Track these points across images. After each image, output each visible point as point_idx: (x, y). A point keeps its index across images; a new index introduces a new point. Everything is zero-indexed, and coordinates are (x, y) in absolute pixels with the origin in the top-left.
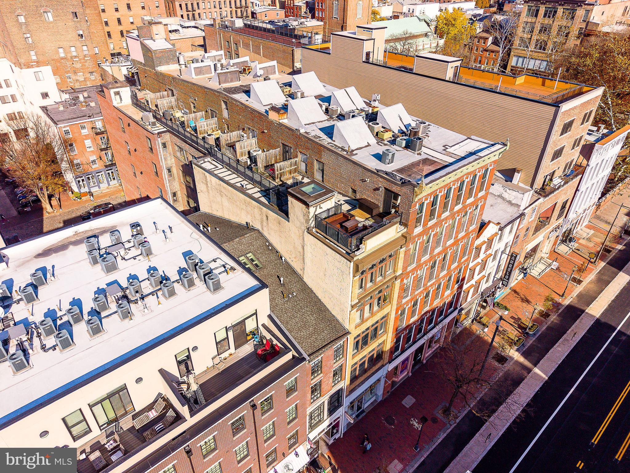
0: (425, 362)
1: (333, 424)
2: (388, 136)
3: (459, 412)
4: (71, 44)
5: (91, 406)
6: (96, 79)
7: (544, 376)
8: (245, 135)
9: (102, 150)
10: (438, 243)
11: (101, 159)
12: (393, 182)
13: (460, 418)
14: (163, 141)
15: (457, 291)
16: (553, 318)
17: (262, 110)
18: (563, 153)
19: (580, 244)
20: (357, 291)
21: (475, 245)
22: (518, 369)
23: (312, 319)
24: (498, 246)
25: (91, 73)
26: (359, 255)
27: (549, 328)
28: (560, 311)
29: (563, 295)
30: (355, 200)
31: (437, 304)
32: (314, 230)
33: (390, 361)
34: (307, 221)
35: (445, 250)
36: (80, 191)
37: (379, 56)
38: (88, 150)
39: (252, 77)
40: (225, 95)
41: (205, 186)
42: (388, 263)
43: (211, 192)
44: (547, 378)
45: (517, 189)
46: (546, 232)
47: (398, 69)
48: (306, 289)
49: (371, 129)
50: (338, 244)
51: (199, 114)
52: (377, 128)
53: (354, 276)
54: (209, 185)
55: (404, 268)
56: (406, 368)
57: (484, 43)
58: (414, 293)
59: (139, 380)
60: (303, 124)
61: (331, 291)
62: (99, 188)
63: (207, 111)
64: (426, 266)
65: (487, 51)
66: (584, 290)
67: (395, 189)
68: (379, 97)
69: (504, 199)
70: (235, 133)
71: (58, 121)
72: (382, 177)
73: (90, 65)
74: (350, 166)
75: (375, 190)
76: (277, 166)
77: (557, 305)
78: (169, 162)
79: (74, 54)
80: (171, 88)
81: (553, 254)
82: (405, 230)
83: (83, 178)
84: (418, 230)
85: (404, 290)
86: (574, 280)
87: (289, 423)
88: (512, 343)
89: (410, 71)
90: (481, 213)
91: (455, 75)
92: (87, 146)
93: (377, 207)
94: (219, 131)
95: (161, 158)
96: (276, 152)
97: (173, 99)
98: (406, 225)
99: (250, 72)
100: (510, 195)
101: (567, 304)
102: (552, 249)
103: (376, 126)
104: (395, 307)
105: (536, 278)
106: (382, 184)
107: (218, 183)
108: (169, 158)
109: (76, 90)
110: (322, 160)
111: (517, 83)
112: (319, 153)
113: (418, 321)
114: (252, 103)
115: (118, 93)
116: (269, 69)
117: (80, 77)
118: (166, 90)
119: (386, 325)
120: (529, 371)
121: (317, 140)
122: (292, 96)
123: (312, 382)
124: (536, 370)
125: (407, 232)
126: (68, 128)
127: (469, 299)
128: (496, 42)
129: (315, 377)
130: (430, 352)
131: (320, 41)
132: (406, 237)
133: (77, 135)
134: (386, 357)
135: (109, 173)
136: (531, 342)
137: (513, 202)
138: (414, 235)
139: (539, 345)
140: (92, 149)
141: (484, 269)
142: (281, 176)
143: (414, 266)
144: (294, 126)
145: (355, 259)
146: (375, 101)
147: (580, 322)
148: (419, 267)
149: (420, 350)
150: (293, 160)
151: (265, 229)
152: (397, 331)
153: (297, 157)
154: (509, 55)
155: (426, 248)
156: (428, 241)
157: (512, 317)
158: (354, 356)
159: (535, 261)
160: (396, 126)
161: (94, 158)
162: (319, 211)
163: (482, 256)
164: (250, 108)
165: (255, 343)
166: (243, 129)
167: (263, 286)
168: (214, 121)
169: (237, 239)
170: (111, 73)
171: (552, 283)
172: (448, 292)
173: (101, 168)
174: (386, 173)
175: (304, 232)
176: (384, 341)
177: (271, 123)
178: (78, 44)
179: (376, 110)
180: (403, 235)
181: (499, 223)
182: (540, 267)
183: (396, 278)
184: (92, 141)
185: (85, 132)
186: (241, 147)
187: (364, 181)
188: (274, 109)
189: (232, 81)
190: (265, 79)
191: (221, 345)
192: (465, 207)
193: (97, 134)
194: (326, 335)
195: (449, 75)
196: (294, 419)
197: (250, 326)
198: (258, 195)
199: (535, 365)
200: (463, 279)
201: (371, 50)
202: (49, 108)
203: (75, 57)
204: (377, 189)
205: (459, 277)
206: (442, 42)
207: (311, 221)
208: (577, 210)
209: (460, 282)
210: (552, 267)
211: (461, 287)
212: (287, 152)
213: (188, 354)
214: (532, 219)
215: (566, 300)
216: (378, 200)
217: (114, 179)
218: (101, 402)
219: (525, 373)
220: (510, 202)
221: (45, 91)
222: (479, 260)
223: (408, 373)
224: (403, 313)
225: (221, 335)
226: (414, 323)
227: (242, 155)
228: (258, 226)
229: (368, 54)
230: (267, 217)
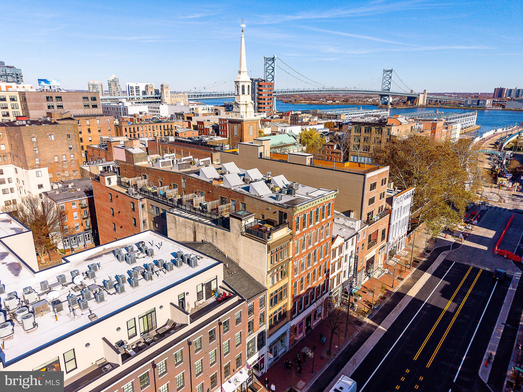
0: (313, 328)
1: (261, 359)
2: (277, 189)
3: (337, 352)
4: (64, 154)
5: (139, 318)
6: (77, 175)
7: (385, 329)
8: (197, 196)
9: (84, 219)
10: (310, 243)
11: (82, 225)
12: (282, 207)
13: (337, 356)
14: (142, 203)
15: (326, 278)
16: (388, 299)
17: (208, 181)
18: (375, 201)
19: (401, 259)
20: (270, 265)
21: (332, 249)
22: (369, 327)
23: (246, 284)
24: (347, 252)
25: (74, 171)
26: (270, 242)
27: (386, 305)
28: (392, 295)
29: (393, 286)
30: (264, 220)
31: (315, 284)
32: (244, 233)
33: (292, 319)
34: (241, 229)
35: (314, 247)
36: (64, 248)
37: (267, 154)
38: (75, 219)
39: (196, 166)
40: (184, 175)
41: (174, 224)
42: (284, 250)
43: (178, 227)
44: (386, 330)
45: (352, 220)
46: (376, 249)
47: (280, 161)
48: (240, 270)
49: (269, 187)
50: (258, 238)
51: (166, 187)
52: (272, 186)
53: (268, 253)
54: (177, 223)
55: (294, 255)
56: (302, 331)
57: (332, 148)
58: (301, 272)
59: (161, 307)
60: (232, 186)
61: (256, 267)
62: (78, 245)
63: (170, 185)
64: (305, 255)
65: (334, 153)
66: (405, 283)
67: (284, 210)
68: (270, 173)
69: (346, 226)
70: (191, 195)
71: (57, 200)
72: (277, 206)
73: (74, 166)
74: (260, 203)
75: (274, 213)
76: (219, 207)
77: (389, 293)
78: (145, 216)
79: (65, 159)
80: (145, 174)
81: (386, 265)
82: (291, 231)
83: (68, 239)
84: (298, 232)
85: (295, 270)
86: (399, 278)
87: (237, 346)
88: (364, 314)
89: (286, 162)
90: (331, 228)
91: (311, 163)
92: (74, 216)
93: (276, 222)
94: (180, 196)
95: (141, 214)
96: (218, 201)
97: (146, 180)
98: (291, 228)
99: (194, 164)
100: (349, 223)
101: (396, 291)
102: (385, 263)
103: (271, 185)
104: (290, 280)
105: (377, 279)
106: (277, 209)
107: (184, 220)
108: (145, 214)
109: (65, 182)
110: (244, 202)
111: (345, 166)
112: (243, 199)
113: (305, 293)
114: (201, 177)
115: (109, 179)
116: (206, 162)
117: (67, 174)
118: (140, 176)
119: (287, 292)
120: (376, 328)
121: (242, 192)
122: (222, 174)
123: (249, 319)
124: (380, 327)
125: (292, 232)
126: (64, 205)
127: (335, 287)
128: (338, 148)
129: (250, 316)
130: (316, 322)
131: (228, 148)
132: (292, 235)
133: (69, 209)
134: (289, 315)
135: (86, 235)
136: (376, 313)
137: (351, 227)
138: (296, 234)
139: (381, 314)
140: (77, 218)
141: (341, 266)
142: (221, 213)
143: (298, 254)
144: (228, 187)
145: (268, 243)
146: (268, 175)
147: (403, 300)
148: (301, 255)
149: (308, 319)
150: (228, 205)
151: (215, 241)
152: (293, 297)
153: (229, 202)
154: (348, 154)
155: (304, 244)
156: (304, 241)
157: (364, 301)
158: (270, 309)
159: (375, 269)
160: (281, 185)
161: (78, 224)
162: (247, 223)
163: (337, 257)
164: (201, 180)
165: (216, 297)
166: (196, 192)
167: (220, 262)
168: (176, 190)
169: (199, 247)
170: (89, 170)
171: (386, 281)
172: (320, 278)
173: (81, 231)
174: (279, 204)
175: (239, 236)
176: (286, 303)
177: (214, 186)
178: (68, 154)
179: (270, 179)
180: (290, 234)
181: (344, 237)
182: (378, 272)
183: (289, 260)
184: (78, 213)
185: (74, 207)
186: (196, 201)
187: (268, 209)
188: (215, 179)
189: (185, 168)
190: (206, 166)
191: (199, 295)
192: (321, 223)
193: (82, 208)
194: (255, 291)
195: (308, 162)
196: (239, 344)
197: (214, 287)
198: (210, 223)
199: (379, 324)
200: (329, 270)
201: (263, 152)
202: (48, 193)
203: (65, 161)
204: (275, 212)
205: (325, 269)
206: (305, 148)
207: (243, 228)
208: (394, 237)
209: (327, 272)
210: (386, 272)
211: (328, 276)
212: (224, 201)
213: (183, 297)
214: (364, 238)
215: (395, 289)
216: (276, 218)
217: (89, 239)
218: (143, 317)
219: (374, 329)
220: (349, 227)
221: (40, 183)
222: (336, 259)
223: (303, 335)
224: (295, 286)
225: (200, 289)
226: (303, 294)
227: (196, 205)
228: (210, 240)
229: (261, 154)
230: (216, 233)
